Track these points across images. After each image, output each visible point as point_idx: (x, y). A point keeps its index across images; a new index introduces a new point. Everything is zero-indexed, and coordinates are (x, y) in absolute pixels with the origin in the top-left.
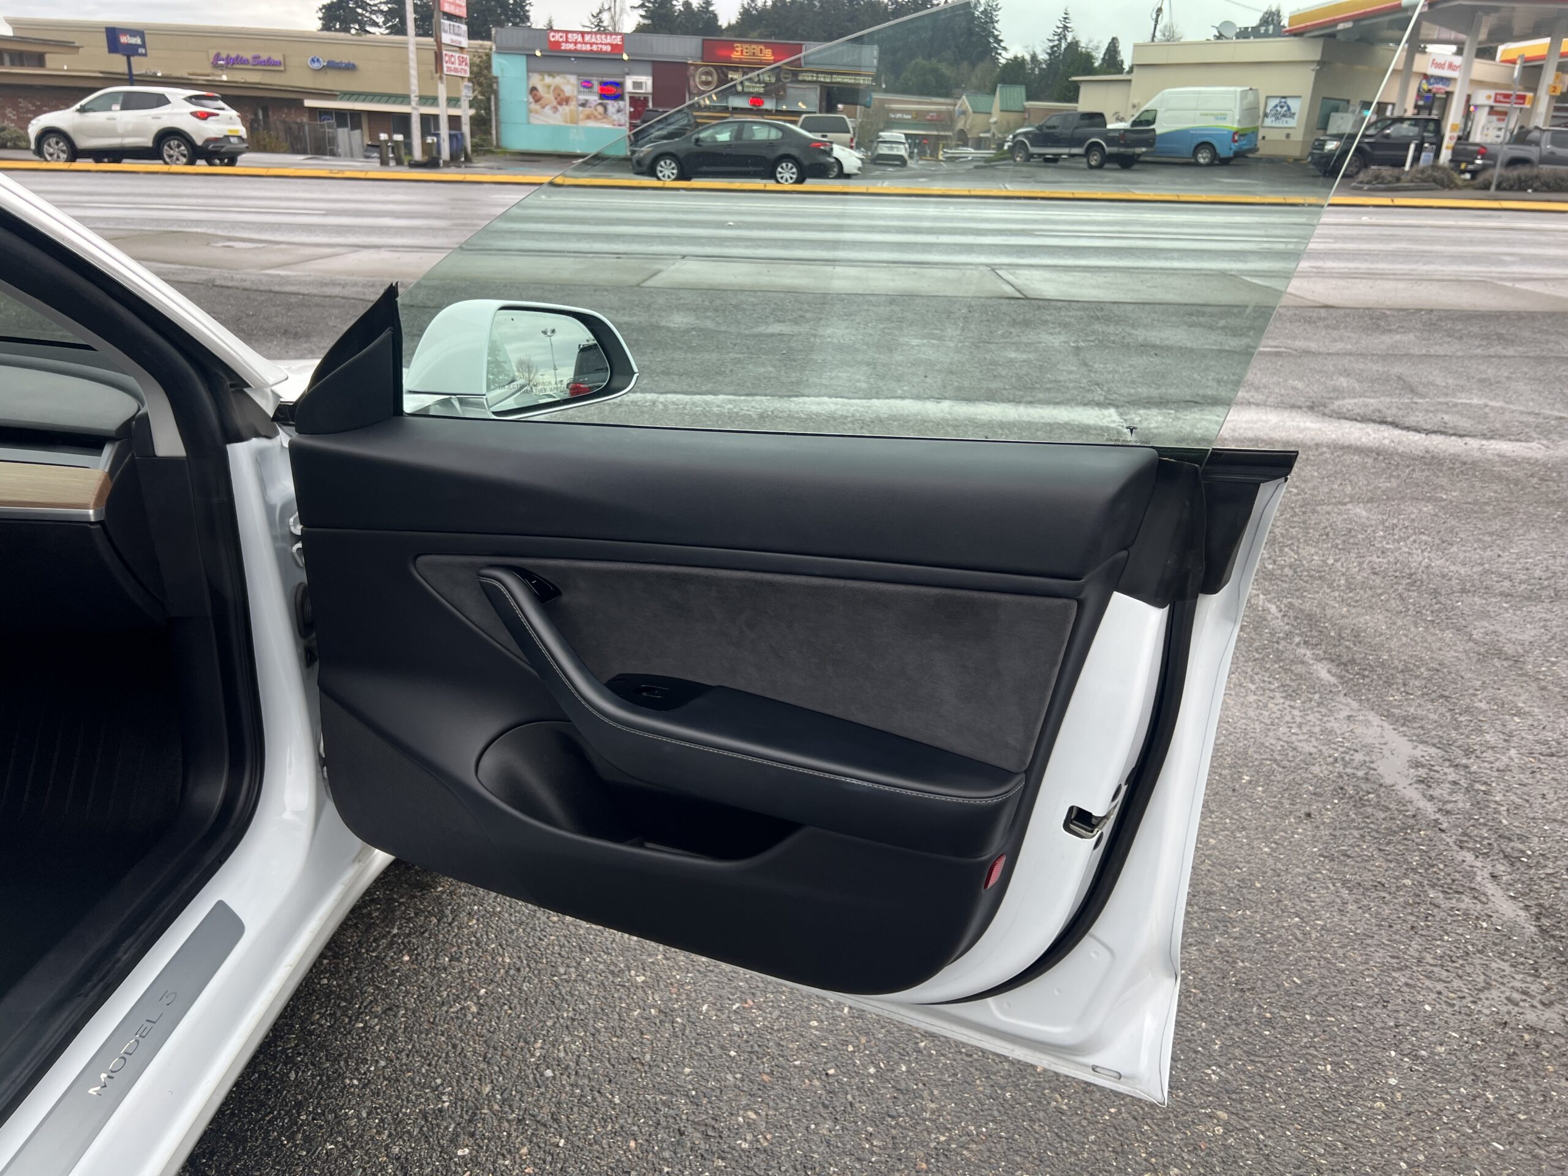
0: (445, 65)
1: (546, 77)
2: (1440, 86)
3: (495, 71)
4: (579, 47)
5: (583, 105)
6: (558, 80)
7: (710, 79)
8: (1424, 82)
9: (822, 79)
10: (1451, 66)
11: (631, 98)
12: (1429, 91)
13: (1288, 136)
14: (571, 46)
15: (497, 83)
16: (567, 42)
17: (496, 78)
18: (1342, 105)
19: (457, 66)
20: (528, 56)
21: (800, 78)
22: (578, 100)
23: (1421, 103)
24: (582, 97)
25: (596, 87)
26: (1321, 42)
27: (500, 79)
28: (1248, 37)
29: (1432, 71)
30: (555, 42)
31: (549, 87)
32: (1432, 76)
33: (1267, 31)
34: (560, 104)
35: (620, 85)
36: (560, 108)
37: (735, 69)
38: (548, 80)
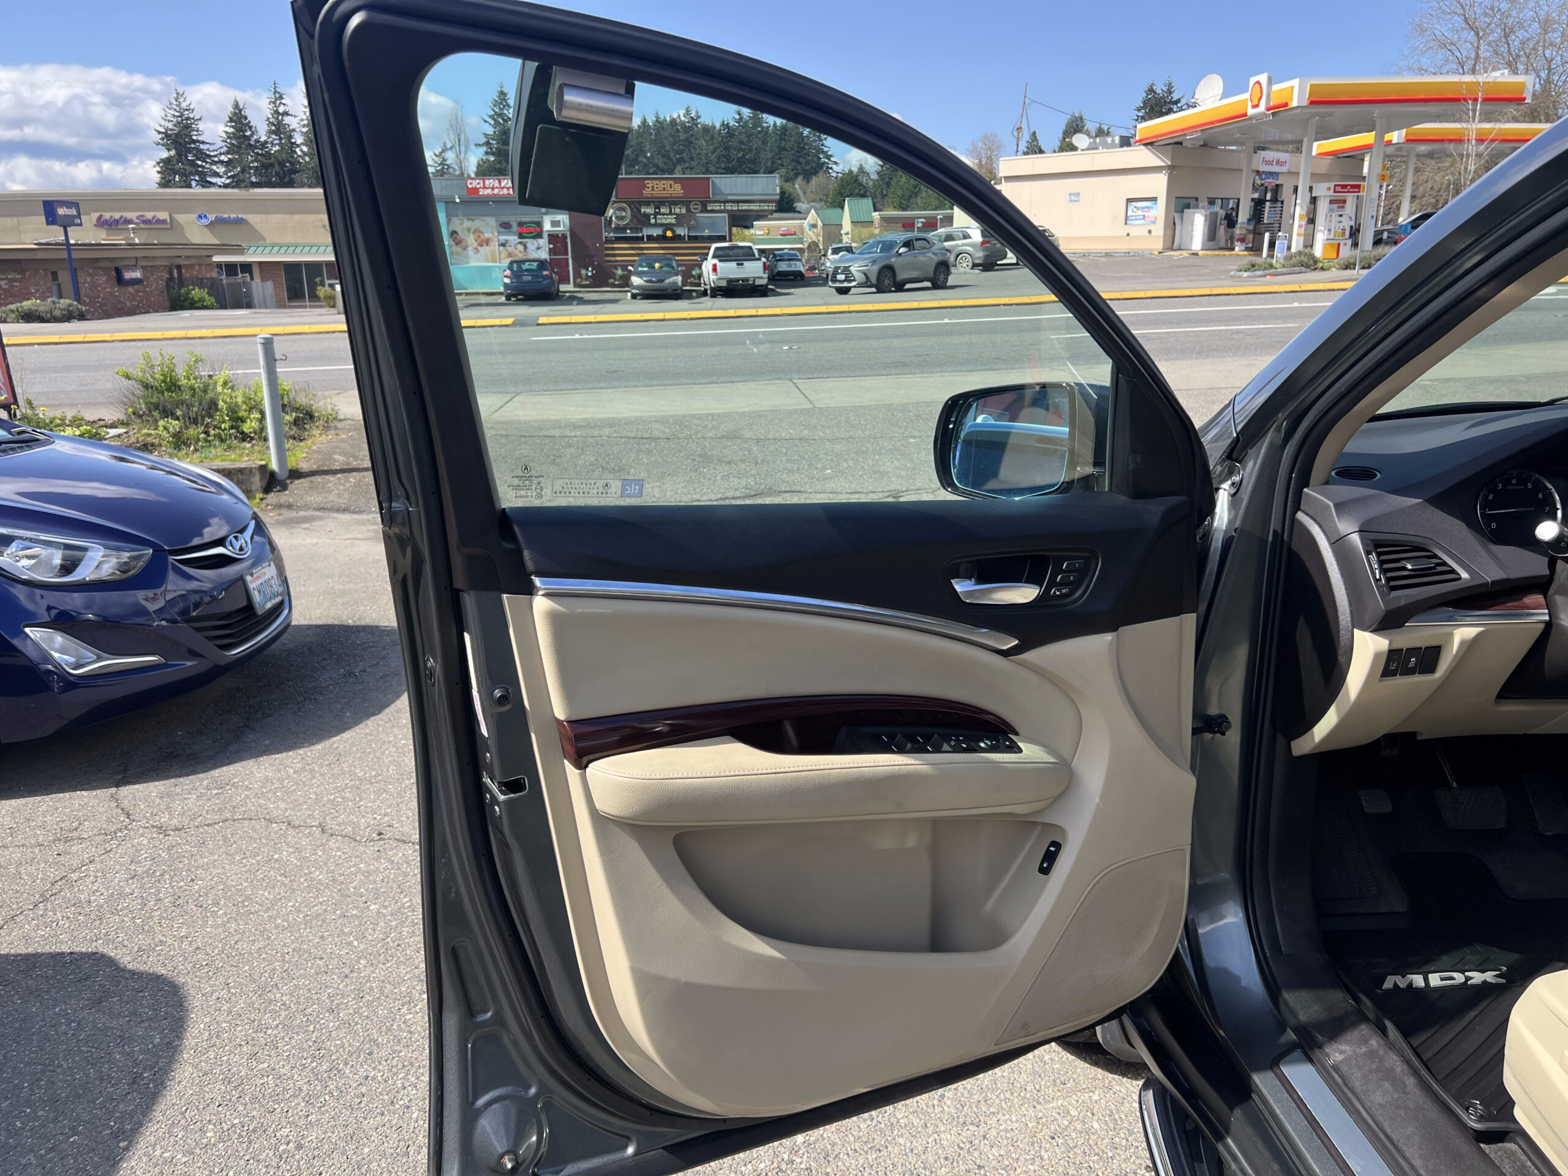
1: (465, 220)
2: (1271, 180)
4: (496, 191)
5: (503, 245)
6: (478, 223)
7: (624, 214)
8: (1257, 177)
9: (729, 208)
10: (1278, 162)
11: (549, 235)
12: (1262, 185)
13: (1150, 232)
14: (489, 191)
16: (484, 188)
18: (1192, 202)
20: (446, 202)
21: (709, 208)
22: (499, 240)
23: (1256, 196)
24: (503, 238)
25: (515, 227)
26: (1170, 149)
29: (1263, 168)
30: (472, 188)
31: (469, 230)
32: (1263, 172)
33: (1113, 141)
34: (481, 245)
35: (539, 224)
36: (479, 248)
37: (648, 204)
38: (467, 224)
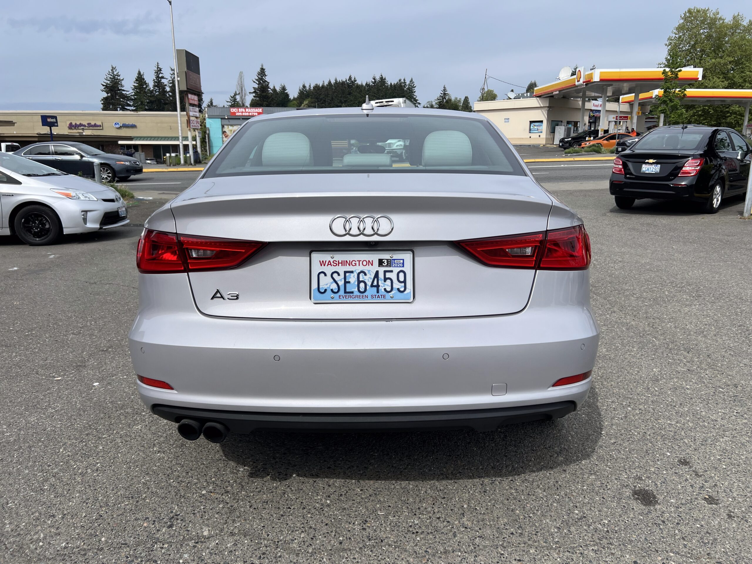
0: (191, 124)
1: (230, 126)
2: (598, 114)
3: (208, 126)
4: (244, 114)
6: (235, 128)
8: (591, 112)
10: (600, 106)
12: (594, 116)
13: (539, 136)
14: (240, 114)
15: (209, 130)
16: (238, 112)
17: (208, 128)
18: (559, 123)
19: (195, 124)
20: (222, 119)
23: (591, 121)
26: (548, 99)
27: (210, 128)
28: (520, 98)
29: (593, 108)
30: (233, 112)
31: (231, 131)
32: (594, 110)
38: (231, 128)
